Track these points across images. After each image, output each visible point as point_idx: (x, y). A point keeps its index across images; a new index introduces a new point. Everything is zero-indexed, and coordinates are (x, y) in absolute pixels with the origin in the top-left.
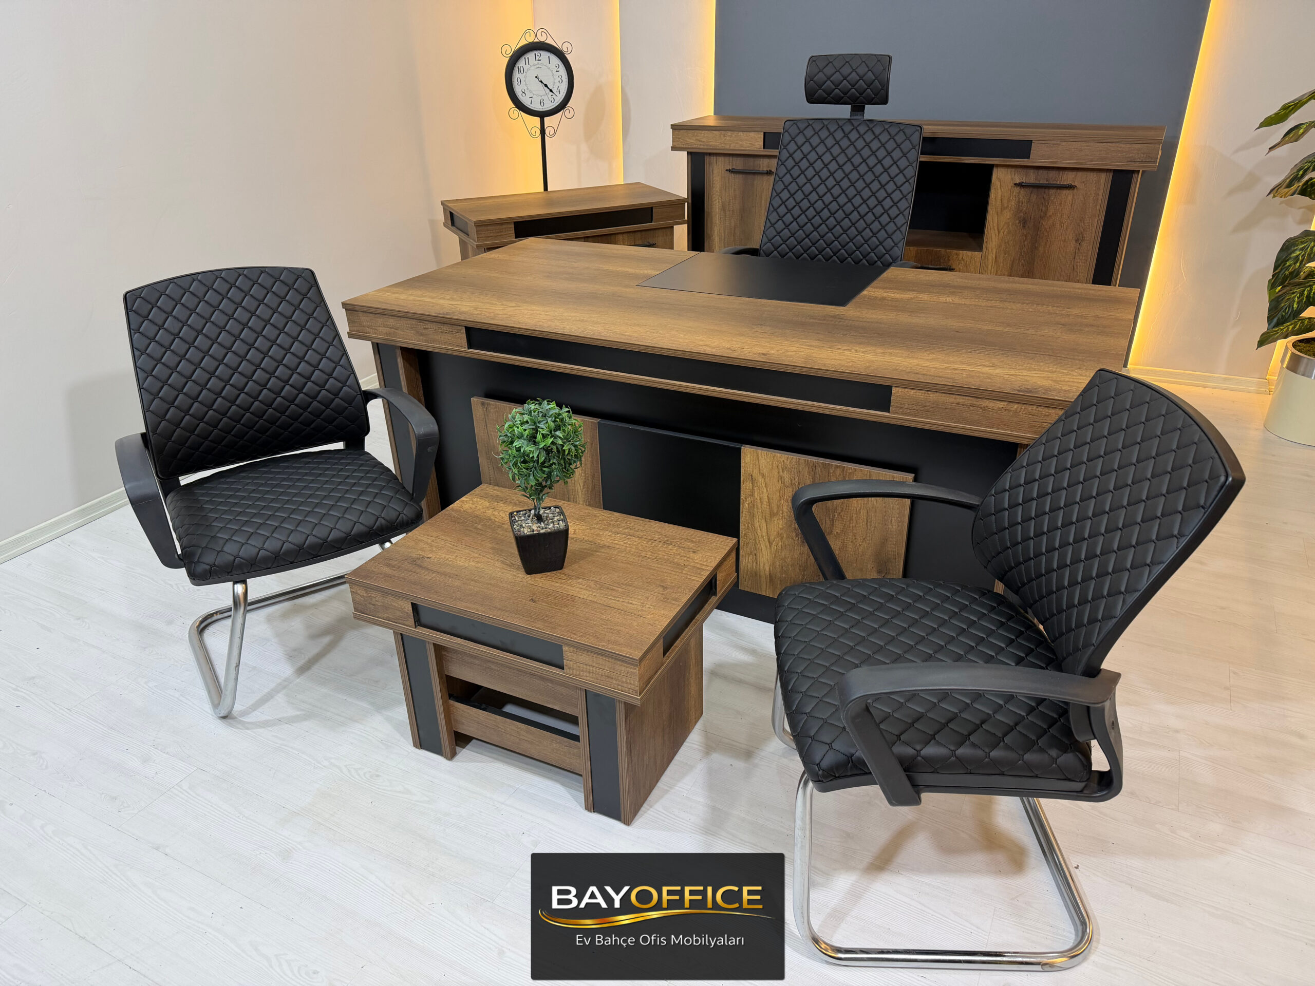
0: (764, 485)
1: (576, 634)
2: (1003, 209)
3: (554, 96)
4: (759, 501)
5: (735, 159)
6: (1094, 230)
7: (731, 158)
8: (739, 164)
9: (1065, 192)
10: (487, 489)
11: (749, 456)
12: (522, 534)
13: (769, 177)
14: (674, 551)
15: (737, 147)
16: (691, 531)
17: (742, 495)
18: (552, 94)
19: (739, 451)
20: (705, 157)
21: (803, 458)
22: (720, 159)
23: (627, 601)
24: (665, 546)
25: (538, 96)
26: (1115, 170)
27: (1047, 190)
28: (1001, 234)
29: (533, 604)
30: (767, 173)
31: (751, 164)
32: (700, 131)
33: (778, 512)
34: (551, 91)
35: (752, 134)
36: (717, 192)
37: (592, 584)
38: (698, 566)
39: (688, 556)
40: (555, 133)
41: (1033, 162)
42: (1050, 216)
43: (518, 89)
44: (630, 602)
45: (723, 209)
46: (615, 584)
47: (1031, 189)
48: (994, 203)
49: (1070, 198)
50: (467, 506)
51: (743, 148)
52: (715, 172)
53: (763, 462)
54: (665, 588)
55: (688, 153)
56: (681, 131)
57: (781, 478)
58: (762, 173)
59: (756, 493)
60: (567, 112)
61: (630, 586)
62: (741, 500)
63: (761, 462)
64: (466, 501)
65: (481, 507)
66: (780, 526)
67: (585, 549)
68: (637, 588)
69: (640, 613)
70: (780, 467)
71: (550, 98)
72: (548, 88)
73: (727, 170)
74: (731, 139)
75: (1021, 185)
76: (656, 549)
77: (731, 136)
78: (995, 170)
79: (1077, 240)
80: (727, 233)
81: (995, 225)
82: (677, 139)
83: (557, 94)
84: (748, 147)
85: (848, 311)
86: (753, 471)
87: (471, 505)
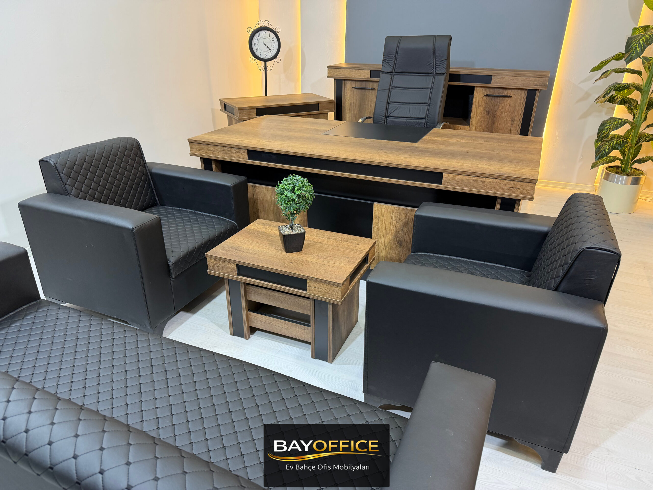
0: (383, 220)
1: (313, 275)
2: (479, 106)
3: (271, 52)
4: (381, 228)
6: (519, 117)
7: (355, 82)
8: (358, 85)
9: (507, 99)
10: (261, 221)
11: (377, 207)
12: (286, 234)
13: (372, 91)
14: (349, 244)
15: (358, 77)
16: (356, 237)
17: (373, 225)
18: (270, 51)
19: (373, 204)
20: (343, 81)
21: (401, 207)
22: (350, 83)
23: (332, 263)
24: (345, 242)
25: (264, 51)
26: (529, 90)
27: (498, 98)
28: (478, 118)
29: (291, 264)
30: (372, 89)
31: (363, 85)
32: (341, 69)
33: (389, 232)
34: (270, 49)
35: (365, 71)
36: (348, 97)
37: (316, 256)
38: (361, 250)
39: (356, 246)
40: (271, 69)
41: (492, 85)
42: (500, 109)
43: (255, 48)
44: (334, 263)
45: (351, 105)
46: (326, 257)
47: (491, 97)
48: (475, 103)
49: (509, 101)
50: (253, 227)
51: (360, 77)
52: (347, 88)
53: (383, 209)
54: (348, 258)
55: (335, 79)
56: (332, 69)
57: (391, 217)
58: (369, 89)
59: (380, 224)
60: (277, 59)
61: (333, 257)
62: (373, 228)
63: (382, 210)
64: (252, 225)
65: (260, 228)
66: (390, 239)
67: (310, 243)
68: (336, 258)
69: (339, 267)
70: (391, 212)
71: (269, 53)
72: (269, 48)
73: (353, 88)
75: (487, 96)
76: (341, 243)
77: (355, 72)
78: (475, 89)
79: (512, 121)
80: (352, 117)
81: (476, 114)
82: (330, 73)
83: (273, 51)
84: (363, 77)
85: (418, 144)
86: (378, 214)
87: (255, 227)
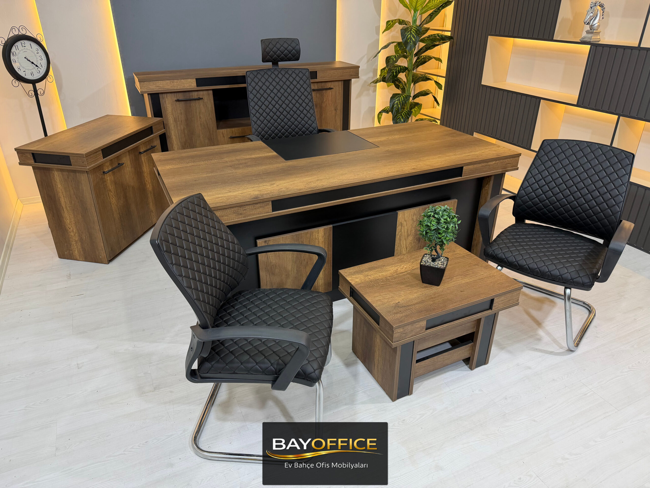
0: (406, 225)
3: (39, 69)
4: (403, 233)
5: (178, 94)
6: (340, 105)
8: (180, 96)
9: (329, 91)
11: (401, 215)
13: (199, 101)
17: (397, 233)
19: (397, 214)
20: (160, 95)
22: (169, 95)
25: (29, 70)
26: (344, 81)
27: (322, 91)
30: (198, 99)
31: (188, 96)
33: (411, 234)
34: (37, 66)
35: (189, 80)
36: (170, 112)
41: (317, 80)
42: (325, 102)
43: (14, 66)
45: (175, 121)
47: (316, 91)
49: (331, 93)
51: (184, 88)
52: (167, 102)
55: (148, 94)
57: (412, 219)
58: (195, 100)
59: (403, 230)
60: (49, 79)
63: (405, 216)
66: (411, 239)
70: (413, 214)
71: (37, 71)
72: (34, 64)
73: (174, 101)
74: (177, 83)
79: (335, 110)
80: (179, 133)
82: (144, 87)
83: (41, 67)
84: (188, 87)
85: (384, 148)
86: (402, 221)
